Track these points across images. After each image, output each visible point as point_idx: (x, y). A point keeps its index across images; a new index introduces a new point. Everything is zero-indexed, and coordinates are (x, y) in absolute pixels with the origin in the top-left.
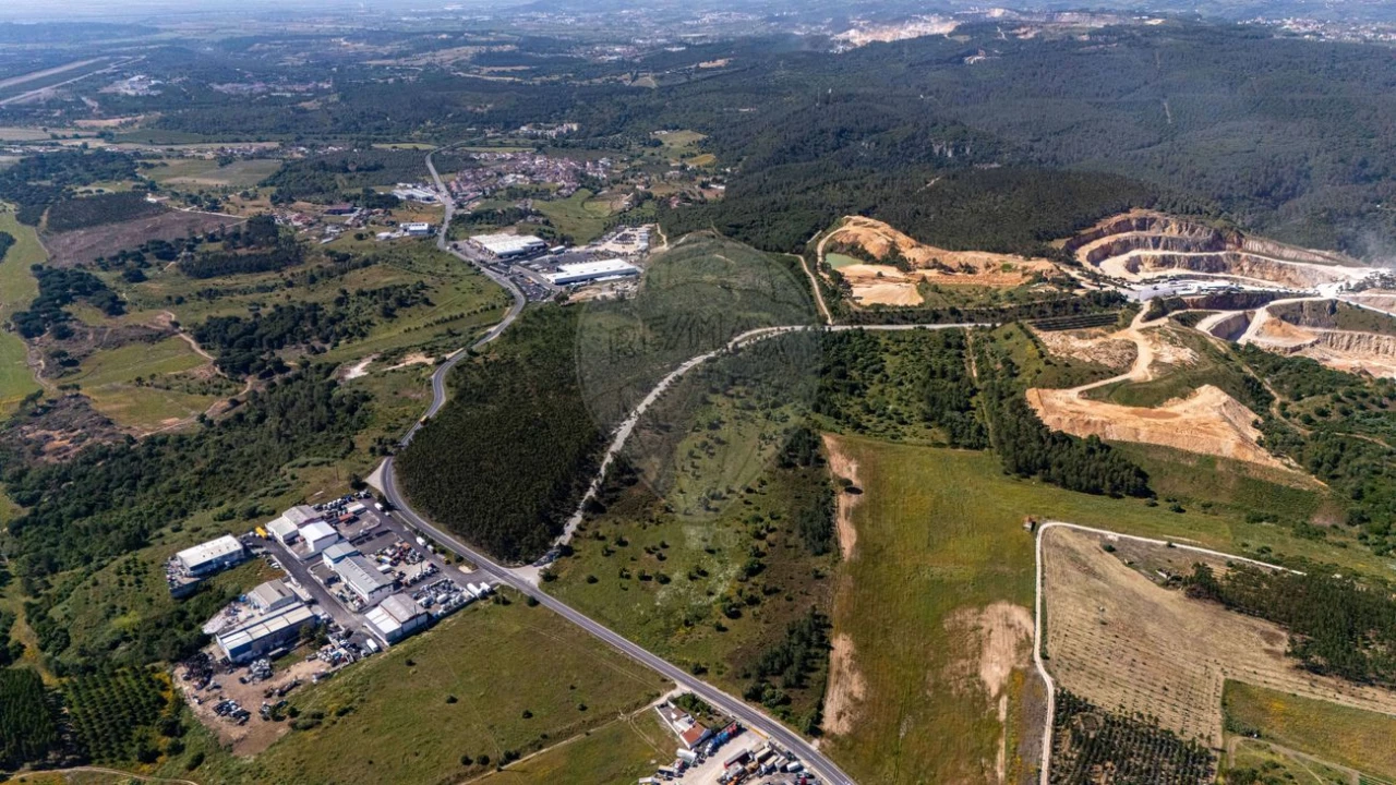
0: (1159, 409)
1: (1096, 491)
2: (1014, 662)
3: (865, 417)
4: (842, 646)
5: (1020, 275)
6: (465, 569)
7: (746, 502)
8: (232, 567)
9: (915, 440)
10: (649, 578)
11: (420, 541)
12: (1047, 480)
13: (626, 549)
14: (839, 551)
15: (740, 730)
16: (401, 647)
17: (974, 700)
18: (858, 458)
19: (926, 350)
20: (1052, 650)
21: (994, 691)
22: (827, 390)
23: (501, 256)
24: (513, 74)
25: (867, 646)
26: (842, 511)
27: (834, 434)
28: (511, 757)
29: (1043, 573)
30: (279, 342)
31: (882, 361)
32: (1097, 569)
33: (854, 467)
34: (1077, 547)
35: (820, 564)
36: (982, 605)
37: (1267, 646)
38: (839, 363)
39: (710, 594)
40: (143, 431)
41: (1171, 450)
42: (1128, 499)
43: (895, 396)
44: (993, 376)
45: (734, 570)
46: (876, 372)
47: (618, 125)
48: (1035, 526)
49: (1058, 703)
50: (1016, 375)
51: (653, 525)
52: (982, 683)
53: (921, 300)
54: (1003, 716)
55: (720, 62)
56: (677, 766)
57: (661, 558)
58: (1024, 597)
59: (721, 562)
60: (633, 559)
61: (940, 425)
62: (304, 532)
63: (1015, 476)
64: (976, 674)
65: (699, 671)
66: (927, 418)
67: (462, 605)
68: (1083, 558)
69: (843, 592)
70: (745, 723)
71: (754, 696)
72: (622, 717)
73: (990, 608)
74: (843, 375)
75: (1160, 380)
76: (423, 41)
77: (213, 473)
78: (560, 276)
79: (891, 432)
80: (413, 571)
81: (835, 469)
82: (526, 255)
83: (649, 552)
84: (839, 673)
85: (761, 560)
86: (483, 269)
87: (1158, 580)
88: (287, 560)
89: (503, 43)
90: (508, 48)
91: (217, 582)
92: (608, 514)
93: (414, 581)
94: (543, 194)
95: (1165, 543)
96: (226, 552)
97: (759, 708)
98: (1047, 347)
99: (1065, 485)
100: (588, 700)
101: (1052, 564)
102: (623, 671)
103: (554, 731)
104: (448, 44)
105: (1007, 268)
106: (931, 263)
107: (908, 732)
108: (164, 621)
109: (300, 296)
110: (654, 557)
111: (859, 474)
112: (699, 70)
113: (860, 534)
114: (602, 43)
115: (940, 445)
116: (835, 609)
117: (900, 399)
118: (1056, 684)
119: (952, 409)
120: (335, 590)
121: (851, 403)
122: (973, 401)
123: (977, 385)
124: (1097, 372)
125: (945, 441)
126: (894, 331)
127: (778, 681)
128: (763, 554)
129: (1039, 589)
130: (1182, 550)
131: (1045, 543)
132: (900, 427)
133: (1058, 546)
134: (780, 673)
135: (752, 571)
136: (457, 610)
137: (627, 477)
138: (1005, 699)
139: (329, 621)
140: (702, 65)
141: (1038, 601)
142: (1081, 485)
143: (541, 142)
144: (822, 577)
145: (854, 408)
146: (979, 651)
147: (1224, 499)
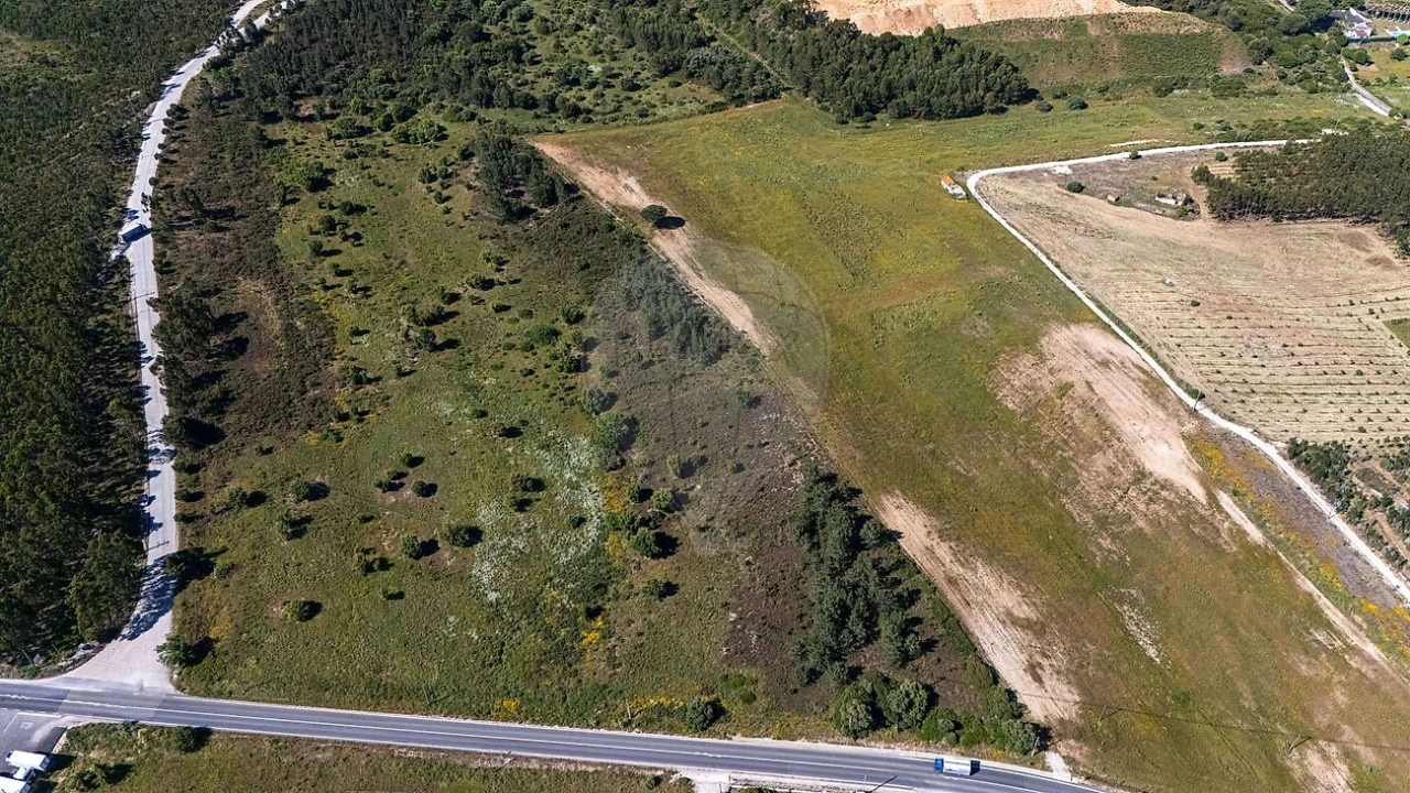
2: (1174, 424)
3: (571, 95)
4: (907, 521)
7: (500, 309)
9: (674, 109)
10: (432, 547)
12: (905, 114)
13: (330, 501)
17: (1185, 522)
18: (624, 165)
21: (1199, 493)
25: (939, 501)
26: (683, 266)
27: (549, 136)
29: (1048, 258)
32: (1095, 225)
33: (630, 182)
34: (1040, 200)
35: (727, 377)
36: (1029, 345)
37: (1368, 256)
39: (580, 522)
42: (1012, 109)
43: (585, 49)
45: (583, 453)
46: (525, 18)
51: (352, 424)
52: (1166, 485)
54: (1255, 534)
57: (427, 490)
58: (1072, 311)
59: (546, 447)
60: (366, 520)
61: (691, 75)
63: (854, 124)
64: (1141, 475)
65: (712, 717)
66: (663, 71)
68: (1062, 213)
69: (816, 415)
73: (1048, 346)
74: (480, 35)
79: (630, 107)
81: (604, 196)
83: (392, 487)
84: (952, 581)
85: (618, 414)
87: (1168, 212)
92: (232, 439)
95: (1127, 155)
97: (894, 740)
99: (931, 115)
101: (1042, 238)
110: (408, 493)
111: (650, 192)
113: (744, 296)
115: (717, 107)
116: (833, 453)
117: (597, 52)
118: (1261, 435)
121: (530, 77)
122: (701, 28)
125: (719, 98)
127: (877, 661)
128: (613, 397)
129: (1069, 283)
130: (1151, 158)
131: (999, 208)
132: (635, 95)
133: (1017, 208)
135: (618, 442)
137: (219, 339)
138: (1225, 500)
141: (1089, 304)
142: (956, 107)
144: (757, 401)
145: (541, 83)
146: (1105, 426)
147: (1117, 75)
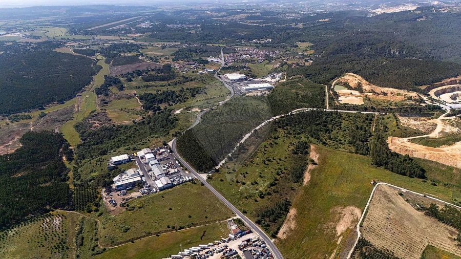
0: (438, 148)
1: (404, 174)
2: (349, 226)
3: (328, 141)
4: (292, 212)
5: (403, 97)
6: (187, 172)
7: (278, 163)
8: (125, 163)
9: (343, 149)
10: (239, 182)
11: (177, 162)
12: (386, 168)
14: (303, 182)
15: (250, 232)
16: (162, 192)
17: (331, 236)
18: (320, 153)
19: (358, 120)
20: (365, 224)
21: (339, 234)
22: (318, 130)
23: (232, 80)
24: (257, 23)
25: (301, 213)
26: (308, 170)
27: (315, 145)
28: (181, 228)
29: (372, 199)
30: (161, 102)
31: (341, 122)
32: (393, 201)
33: (318, 156)
34: (389, 192)
35: (295, 185)
36: (345, 206)
37: (449, 236)
38: (325, 122)
39: (257, 190)
40: (118, 123)
41: (437, 163)
42: (416, 178)
43: (342, 134)
44: (379, 131)
45: (267, 184)
46: (337, 126)
47: (286, 40)
48: (375, 183)
49: (359, 242)
50: (387, 131)
51: (246, 167)
52: (336, 231)
53: (363, 103)
54: (339, 242)
55: (326, 20)
56: (227, 239)
57: (245, 177)
58: (361, 206)
59: (263, 181)
60: (236, 176)
61: (354, 146)
62: (146, 156)
63: (375, 166)
64: (335, 228)
65: (245, 212)
66: (350, 143)
67: (183, 182)
68: (389, 196)
69: (299, 195)
70: (252, 230)
71: (258, 222)
72: (217, 222)
73: (348, 208)
74: (325, 126)
75: (441, 138)
76: (232, 12)
77: (130, 137)
78: (247, 87)
79: (336, 146)
80: (172, 171)
81: (311, 156)
82: (240, 80)
83: (241, 174)
84: (288, 220)
85: (276, 182)
86: (225, 84)
87: (416, 207)
88: (140, 163)
89: (256, 13)
90: (258, 14)
91: (120, 167)
92: (233, 162)
93: (172, 174)
94: (252, 62)
95: (423, 195)
96: (124, 159)
97: (259, 226)
98: (400, 123)
99: (392, 171)
100: (208, 215)
101: (376, 196)
102: (222, 209)
103: (196, 223)
104: (239, 13)
105: (399, 94)
106: (371, 91)
107: (305, 242)
108: (104, 176)
109: (171, 89)
110: (243, 176)
111: (318, 159)
112: (318, 22)
113: (312, 178)
114: (289, 13)
115: (351, 152)
116: (295, 200)
117: (343, 136)
118: (362, 235)
119: (360, 141)
120: (150, 173)
121: (325, 135)
122: (369, 139)
123: (373, 134)
124: (417, 133)
125: (353, 151)
126: (349, 113)
127: (267, 219)
128: (278, 180)
129: (368, 204)
130: (429, 198)
131: (377, 189)
132: (339, 145)
133: (381, 191)
134: (269, 217)
135: (272, 185)
136: (181, 184)
137: (243, 151)
138: (342, 237)
139: (146, 182)
140: (320, 21)
141: (366, 208)
142: (398, 171)
143: (258, 45)
144: (294, 190)
145: (325, 137)
146: (339, 220)
147: (453, 183)
